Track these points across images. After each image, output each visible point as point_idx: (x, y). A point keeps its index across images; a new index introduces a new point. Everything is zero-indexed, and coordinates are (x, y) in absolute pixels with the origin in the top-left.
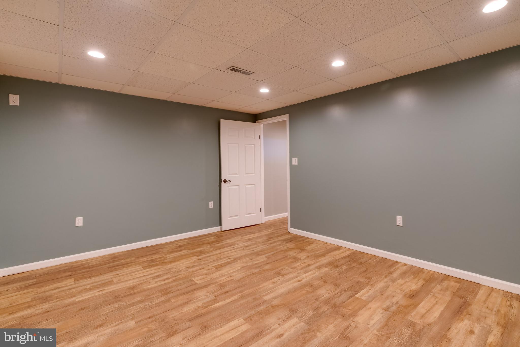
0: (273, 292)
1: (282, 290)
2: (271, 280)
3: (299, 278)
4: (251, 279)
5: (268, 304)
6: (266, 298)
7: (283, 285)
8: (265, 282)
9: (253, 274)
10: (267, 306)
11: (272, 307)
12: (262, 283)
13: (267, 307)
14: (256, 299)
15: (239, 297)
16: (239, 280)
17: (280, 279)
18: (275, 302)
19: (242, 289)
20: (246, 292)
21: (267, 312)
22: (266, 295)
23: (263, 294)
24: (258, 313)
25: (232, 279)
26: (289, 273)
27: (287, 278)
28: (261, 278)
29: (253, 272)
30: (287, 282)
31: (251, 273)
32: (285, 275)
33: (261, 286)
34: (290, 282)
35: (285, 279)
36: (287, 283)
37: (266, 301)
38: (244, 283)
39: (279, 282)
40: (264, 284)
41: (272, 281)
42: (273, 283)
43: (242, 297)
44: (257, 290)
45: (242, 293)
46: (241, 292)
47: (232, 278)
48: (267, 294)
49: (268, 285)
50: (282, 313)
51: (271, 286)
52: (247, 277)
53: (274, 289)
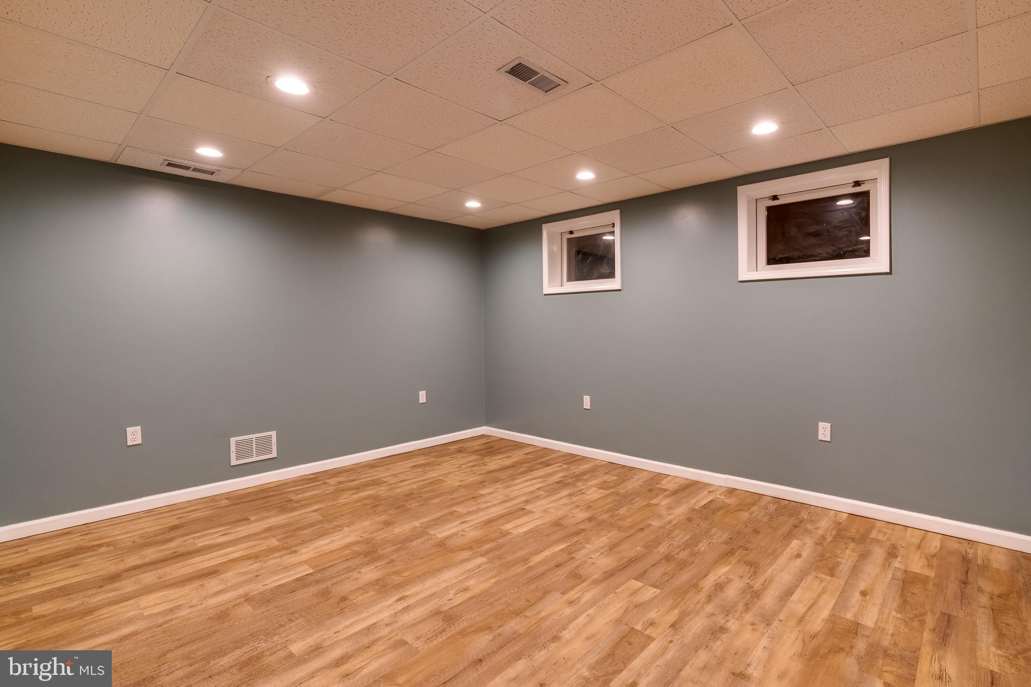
0: (469, 570)
1: (449, 576)
2: (471, 598)
3: (401, 606)
4: (520, 596)
5: (477, 552)
6: (482, 560)
7: (445, 585)
8: (484, 590)
9: (518, 613)
10: (479, 549)
11: (471, 548)
12: (491, 587)
13: (480, 547)
14: (500, 557)
15: (530, 560)
16: (546, 593)
17: (449, 600)
18: (466, 554)
19: (531, 574)
20: (520, 569)
21: (479, 542)
22: (481, 564)
23: (487, 566)
24: (492, 540)
25: (563, 593)
26: (419, 623)
27: (430, 606)
28: (497, 600)
29: (518, 619)
30: (434, 594)
31: (526, 617)
32: (433, 616)
33: (494, 580)
34: (427, 593)
35: (438, 600)
36: (434, 590)
37: (482, 555)
38: (533, 587)
39: (452, 592)
40: (486, 585)
41: (468, 595)
42: (465, 590)
43: (525, 560)
44: (500, 573)
45: (528, 566)
46: (530, 569)
47: (566, 597)
48: (479, 566)
49: (478, 585)
50: (458, 541)
51: (471, 583)
52: (531, 604)
53: (465, 576)
